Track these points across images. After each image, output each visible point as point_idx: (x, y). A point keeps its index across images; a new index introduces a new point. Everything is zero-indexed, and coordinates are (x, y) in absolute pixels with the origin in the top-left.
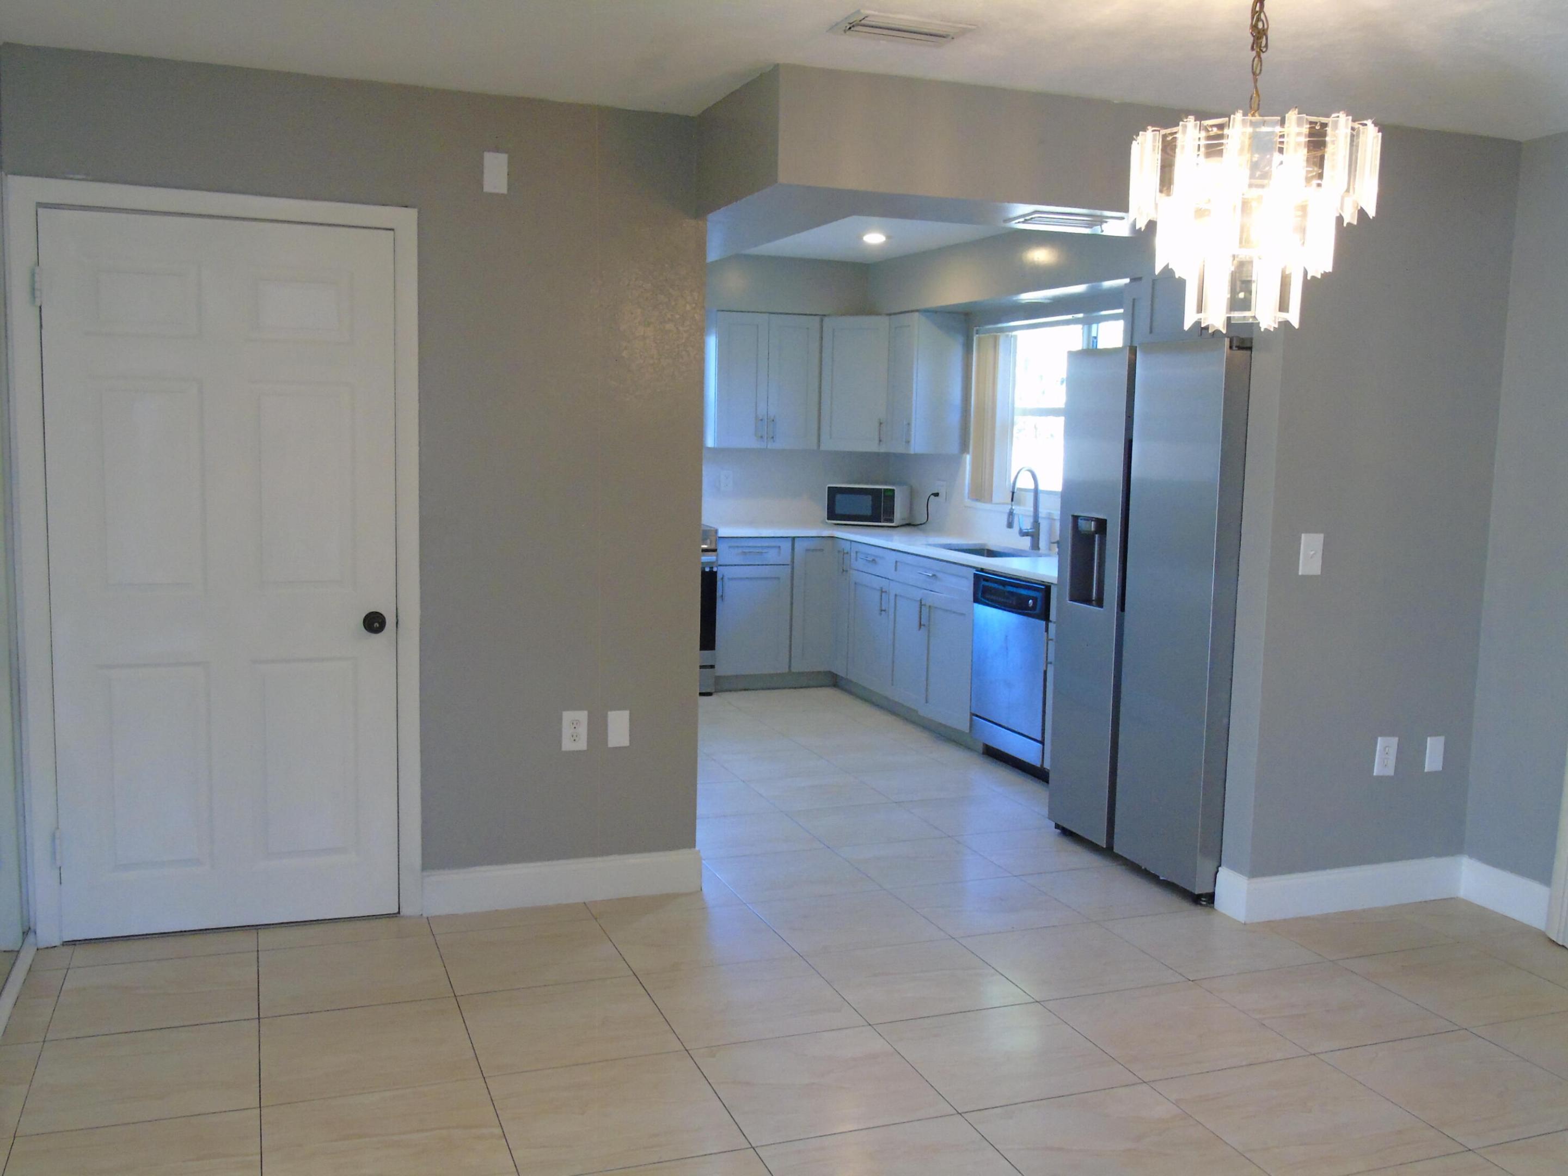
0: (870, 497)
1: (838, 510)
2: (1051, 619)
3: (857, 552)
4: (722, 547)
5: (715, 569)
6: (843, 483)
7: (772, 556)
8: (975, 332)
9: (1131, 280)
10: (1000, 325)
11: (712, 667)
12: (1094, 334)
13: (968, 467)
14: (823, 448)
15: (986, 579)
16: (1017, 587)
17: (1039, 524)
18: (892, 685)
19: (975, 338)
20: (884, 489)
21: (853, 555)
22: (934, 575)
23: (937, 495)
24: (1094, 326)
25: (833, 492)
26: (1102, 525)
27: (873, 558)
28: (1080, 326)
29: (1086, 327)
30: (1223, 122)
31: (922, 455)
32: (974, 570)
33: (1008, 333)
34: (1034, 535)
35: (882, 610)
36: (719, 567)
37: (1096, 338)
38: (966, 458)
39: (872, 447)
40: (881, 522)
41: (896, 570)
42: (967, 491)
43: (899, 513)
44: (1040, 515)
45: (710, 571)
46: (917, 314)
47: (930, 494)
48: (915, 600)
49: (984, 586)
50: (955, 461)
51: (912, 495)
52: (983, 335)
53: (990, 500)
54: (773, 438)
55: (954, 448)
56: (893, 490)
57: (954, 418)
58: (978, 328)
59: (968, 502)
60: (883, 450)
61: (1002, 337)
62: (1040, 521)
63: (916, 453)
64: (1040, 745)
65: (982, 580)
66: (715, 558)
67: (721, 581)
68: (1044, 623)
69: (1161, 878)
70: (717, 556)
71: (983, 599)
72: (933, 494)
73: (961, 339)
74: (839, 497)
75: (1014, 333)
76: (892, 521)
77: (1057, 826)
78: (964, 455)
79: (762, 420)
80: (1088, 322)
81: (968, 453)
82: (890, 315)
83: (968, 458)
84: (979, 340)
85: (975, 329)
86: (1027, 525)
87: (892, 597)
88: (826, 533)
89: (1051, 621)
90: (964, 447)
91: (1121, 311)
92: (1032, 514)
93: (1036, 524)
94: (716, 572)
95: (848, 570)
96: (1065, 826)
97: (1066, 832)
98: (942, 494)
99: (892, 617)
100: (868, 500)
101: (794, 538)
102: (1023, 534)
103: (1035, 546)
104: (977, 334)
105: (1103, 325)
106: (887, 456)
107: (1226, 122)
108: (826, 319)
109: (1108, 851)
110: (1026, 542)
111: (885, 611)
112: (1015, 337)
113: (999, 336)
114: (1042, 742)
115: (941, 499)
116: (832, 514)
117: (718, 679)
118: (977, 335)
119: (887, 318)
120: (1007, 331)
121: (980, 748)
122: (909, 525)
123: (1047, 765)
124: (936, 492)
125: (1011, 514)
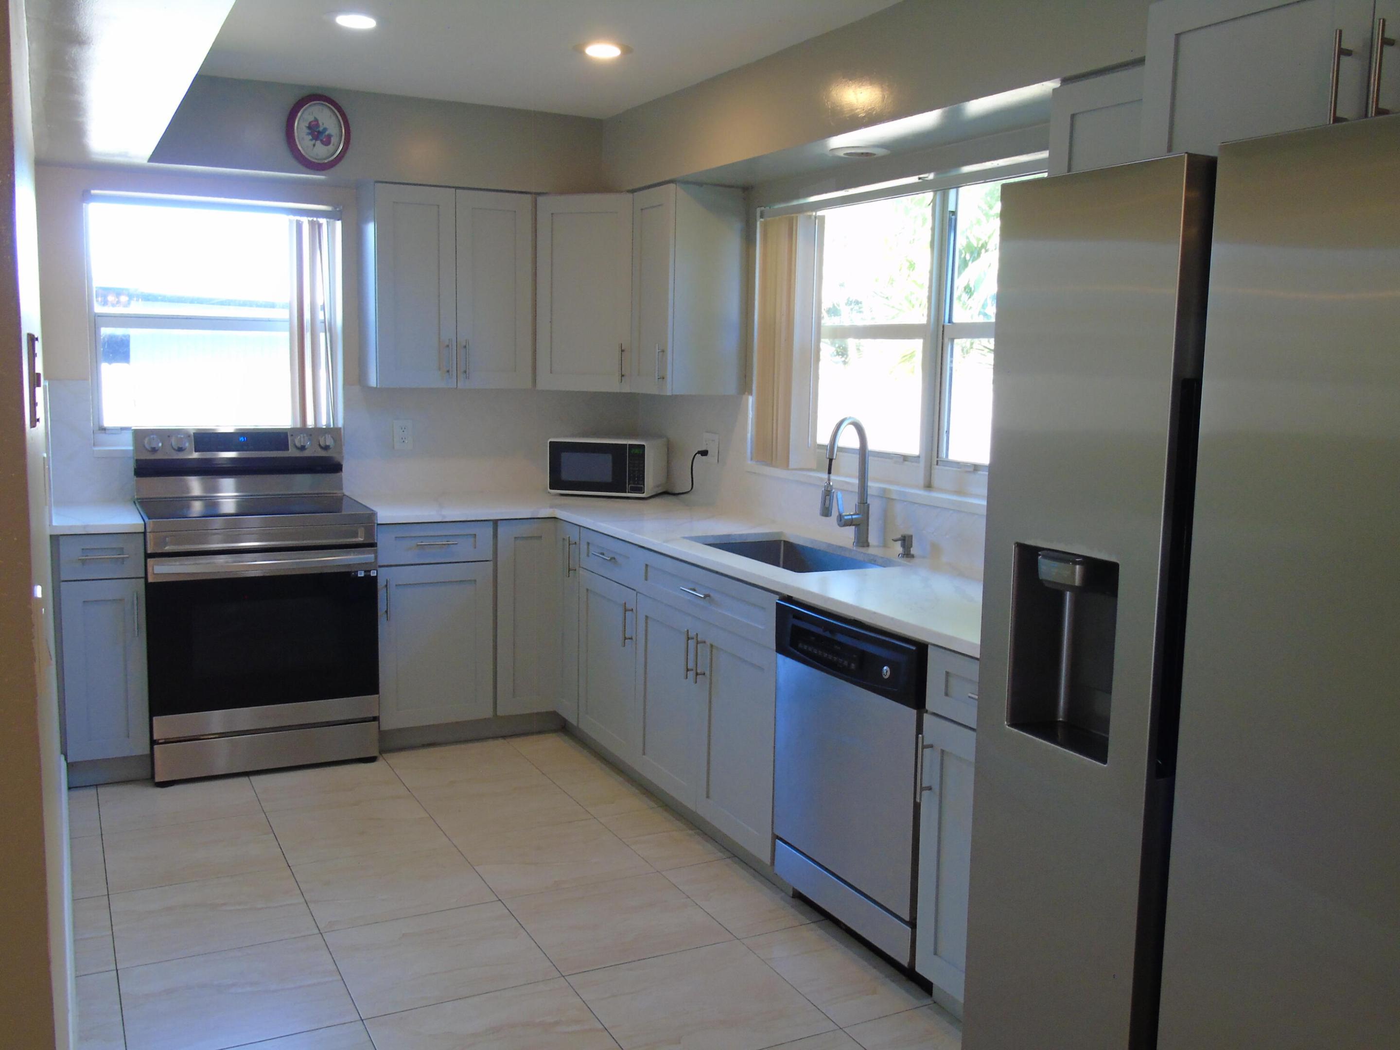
0: (609, 457)
1: (565, 476)
2: (928, 706)
3: (588, 544)
4: (383, 539)
5: (373, 574)
6: (573, 436)
7: (464, 550)
8: (758, 214)
9: (1065, 81)
10: (795, 203)
11: (375, 719)
12: (951, 208)
13: (751, 414)
14: (540, 386)
15: (798, 616)
17: (868, 506)
18: (644, 754)
19: (758, 224)
20: (630, 445)
21: (584, 547)
22: (707, 597)
23: (704, 453)
24: (952, 193)
25: (557, 449)
27: (612, 555)
28: (929, 195)
29: (938, 194)
31: (681, 396)
32: (777, 597)
33: (809, 213)
34: (860, 523)
35: (626, 637)
36: (380, 570)
37: (954, 213)
38: (747, 400)
39: (612, 385)
40: (626, 492)
41: (646, 579)
42: (749, 451)
43: (651, 479)
44: (870, 492)
45: (365, 576)
46: (672, 186)
47: (697, 452)
48: (682, 634)
49: (794, 626)
50: (732, 405)
51: (670, 450)
52: (769, 219)
53: (786, 465)
54: (465, 372)
55: (731, 388)
56: (643, 446)
57: (730, 343)
58: (763, 208)
59: (750, 464)
60: (626, 389)
61: (801, 219)
62: (870, 500)
63: (675, 393)
64: (908, 926)
65: (791, 616)
66: (373, 556)
67: (385, 590)
68: (914, 712)
70: (376, 552)
71: (792, 650)
72: (699, 452)
73: (738, 225)
74: (565, 456)
75: (820, 213)
76: (641, 490)
78: (744, 397)
79: (448, 346)
81: (751, 393)
82: (633, 191)
83: (751, 400)
84: (765, 226)
85: (758, 210)
86: (847, 505)
87: (641, 623)
88: (545, 512)
89: (927, 712)
90: (745, 386)
92: (856, 489)
93: (863, 505)
94: (376, 577)
95: (577, 568)
98: (714, 452)
100: (607, 460)
101: (495, 522)
102: (843, 522)
103: (863, 541)
104: (762, 217)
105: (966, 191)
106: (630, 398)
108: (541, 200)
110: (846, 537)
111: (630, 639)
112: (822, 218)
113: (796, 217)
114: (912, 924)
115: (710, 459)
116: (557, 482)
117: (383, 735)
118: (762, 220)
119: (630, 195)
120: (806, 211)
121: (789, 892)
122: (666, 493)
124: (704, 449)
125: (828, 493)
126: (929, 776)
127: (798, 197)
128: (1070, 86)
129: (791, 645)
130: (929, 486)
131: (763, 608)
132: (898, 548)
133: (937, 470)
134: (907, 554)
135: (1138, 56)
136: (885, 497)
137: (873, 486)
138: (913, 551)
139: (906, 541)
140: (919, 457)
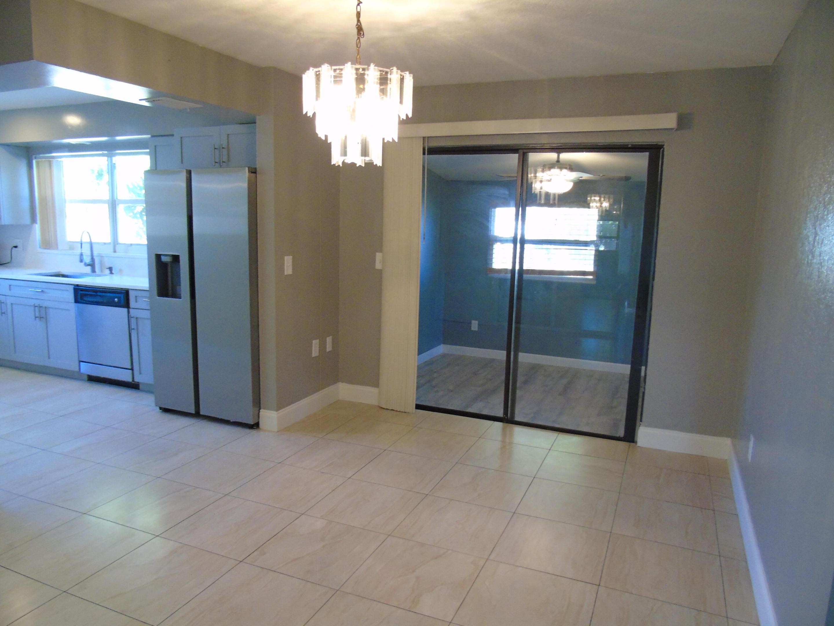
2: (131, 306)
8: (33, 158)
9: (152, 136)
13: (38, 231)
16: (106, 293)
18: (15, 354)
19: (34, 162)
22: (42, 291)
23: (16, 247)
24: (114, 158)
26: (176, 259)
28: (106, 158)
29: (109, 158)
30: (365, 68)
31: (9, 225)
32: (73, 286)
33: (57, 159)
34: (92, 265)
35: (2, 313)
37: (115, 164)
41: (11, 290)
42: (39, 243)
44: (94, 255)
47: (12, 247)
48: (31, 306)
49: (81, 293)
50: (27, 229)
53: (57, 248)
55: (27, 220)
57: (26, 205)
58: (35, 155)
59: (38, 249)
62: (95, 257)
64: (131, 371)
65: (78, 290)
68: (125, 310)
69: (231, 421)
71: (82, 301)
72: (14, 247)
73: (24, 162)
75: (61, 159)
77: (161, 408)
78: (34, 225)
80: (110, 156)
81: (36, 223)
83: (37, 227)
84: (38, 164)
86: (87, 260)
87: (9, 306)
89: (131, 308)
90: (34, 220)
91: (148, 150)
92: (90, 254)
93: (93, 259)
96: (164, 407)
97: (166, 410)
98: (20, 245)
99: (10, 315)
102: (87, 265)
103: (93, 271)
107: (366, 68)
109: (197, 415)
110: (88, 269)
111: (4, 313)
112: (62, 161)
113: (53, 161)
114: (132, 369)
115: (20, 249)
118: (36, 160)
120: (56, 158)
121: (86, 378)
123: (136, 380)
124: (15, 245)
125: (81, 255)
126: (133, 326)
127: (51, 153)
128: (153, 138)
129: (82, 300)
130: (115, 252)
131: (67, 291)
132: (108, 271)
133: (117, 246)
134: (111, 273)
135: (171, 133)
136: (101, 257)
137: (95, 253)
138: (113, 272)
139: (111, 269)
140: (110, 243)
